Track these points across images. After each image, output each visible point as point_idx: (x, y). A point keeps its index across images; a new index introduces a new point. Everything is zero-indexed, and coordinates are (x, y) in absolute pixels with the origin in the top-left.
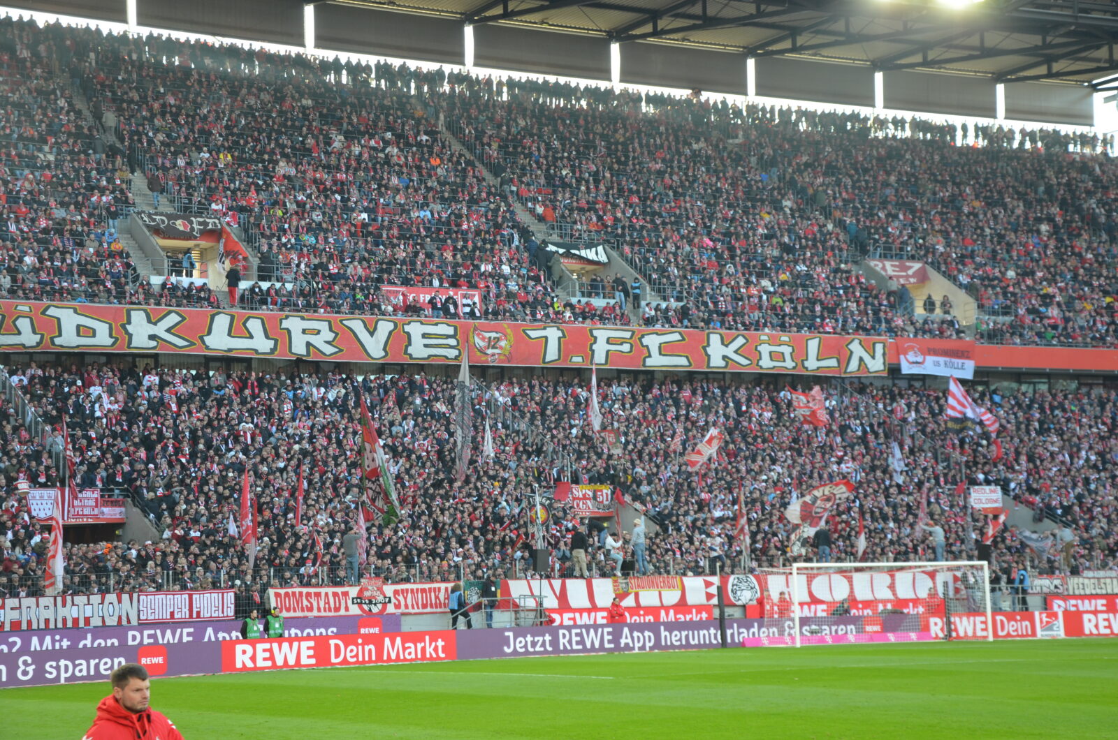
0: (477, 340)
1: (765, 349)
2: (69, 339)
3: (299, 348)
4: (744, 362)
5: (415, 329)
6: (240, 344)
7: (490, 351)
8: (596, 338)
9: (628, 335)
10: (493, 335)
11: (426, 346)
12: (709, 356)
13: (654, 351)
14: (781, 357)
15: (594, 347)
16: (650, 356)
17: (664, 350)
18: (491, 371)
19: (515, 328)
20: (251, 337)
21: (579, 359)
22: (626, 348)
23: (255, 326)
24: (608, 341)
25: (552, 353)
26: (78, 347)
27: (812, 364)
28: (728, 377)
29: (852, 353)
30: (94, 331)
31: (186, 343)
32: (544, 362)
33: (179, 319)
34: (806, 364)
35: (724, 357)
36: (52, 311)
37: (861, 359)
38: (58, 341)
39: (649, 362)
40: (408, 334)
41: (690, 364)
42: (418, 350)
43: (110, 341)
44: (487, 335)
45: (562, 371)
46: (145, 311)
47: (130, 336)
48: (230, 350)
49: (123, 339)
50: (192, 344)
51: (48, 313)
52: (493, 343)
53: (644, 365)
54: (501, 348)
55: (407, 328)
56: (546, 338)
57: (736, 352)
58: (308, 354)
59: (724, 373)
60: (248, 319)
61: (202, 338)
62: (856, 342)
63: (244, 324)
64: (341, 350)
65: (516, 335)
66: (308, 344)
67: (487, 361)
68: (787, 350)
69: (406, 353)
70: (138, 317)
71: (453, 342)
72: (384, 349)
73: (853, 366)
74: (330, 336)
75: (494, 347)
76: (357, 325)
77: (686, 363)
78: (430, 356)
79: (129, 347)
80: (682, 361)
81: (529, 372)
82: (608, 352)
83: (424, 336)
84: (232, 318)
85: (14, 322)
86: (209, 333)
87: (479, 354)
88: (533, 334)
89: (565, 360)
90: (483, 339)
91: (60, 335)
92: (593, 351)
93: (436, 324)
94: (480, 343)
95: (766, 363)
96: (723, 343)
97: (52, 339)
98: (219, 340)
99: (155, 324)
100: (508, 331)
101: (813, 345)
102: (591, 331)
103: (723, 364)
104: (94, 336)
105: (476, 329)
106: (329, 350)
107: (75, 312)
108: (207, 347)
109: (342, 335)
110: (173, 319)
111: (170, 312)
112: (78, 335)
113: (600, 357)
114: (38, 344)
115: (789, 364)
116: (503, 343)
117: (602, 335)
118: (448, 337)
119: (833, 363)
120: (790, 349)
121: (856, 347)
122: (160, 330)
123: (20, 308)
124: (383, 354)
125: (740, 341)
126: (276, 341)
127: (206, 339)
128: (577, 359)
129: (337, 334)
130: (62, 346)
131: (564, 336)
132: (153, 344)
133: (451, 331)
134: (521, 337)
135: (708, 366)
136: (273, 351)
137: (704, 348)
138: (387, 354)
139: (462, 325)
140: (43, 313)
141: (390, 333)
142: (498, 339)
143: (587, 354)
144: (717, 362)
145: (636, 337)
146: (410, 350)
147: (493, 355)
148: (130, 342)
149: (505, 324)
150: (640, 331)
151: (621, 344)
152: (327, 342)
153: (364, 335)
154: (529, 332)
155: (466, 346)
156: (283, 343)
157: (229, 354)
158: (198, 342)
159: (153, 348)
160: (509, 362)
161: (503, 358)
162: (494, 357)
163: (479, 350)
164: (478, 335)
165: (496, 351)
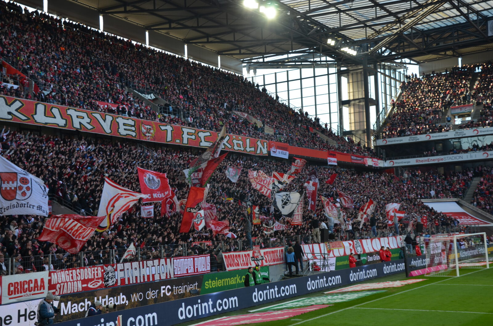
0: (143, 129)
1: (235, 142)
3: (77, 125)
4: (230, 146)
5: (121, 121)
6: (50, 120)
7: (147, 134)
8: (183, 132)
9: (193, 131)
10: (149, 127)
11: (125, 129)
13: (203, 139)
14: (240, 146)
15: (183, 136)
16: (201, 142)
17: (206, 139)
19: (156, 125)
20: (55, 117)
22: (193, 137)
23: (55, 111)
24: (188, 134)
25: (169, 138)
27: (248, 149)
29: (258, 146)
31: (26, 118)
32: (166, 141)
33: (21, 105)
34: (246, 149)
35: (224, 144)
37: (261, 149)
39: (202, 144)
40: (118, 122)
42: (123, 131)
44: (147, 127)
46: (4, 98)
48: (46, 124)
50: (29, 119)
52: (148, 131)
53: (200, 146)
54: (151, 133)
55: (117, 120)
56: (167, 130)
57: (227, 142)
58: (81, 128)
60: (52, 107)
61: (32, 116)
62: (259, 141)
63: (51, 110)
64: (94, 128)
65: (157, 128)
66: (80, 123)
67: (146, 139)
68: (241, 143)
69: (118, 132)
70: (1, 101)
71: (133, 129)
72: (110, 129)
73: (258, 152)
74: (89, 120)
75: (149, 133)
76: (98, 116)
78: (127, 134)
82: (188, 138)
83: (124, 124)
84: (45, 106)
86: (36, 114)
87: (143, 135)
88: (163, 128)
89: (174, 141)
90: (145, 128)
92: (183, 138)
93: (128, 119)
95: (235, 148)
98: (40, 118)
99: (10, 106)
100: (154, 126)
101: (248, 142)
102: (182, 128)
106: (89, 127)
108: (36, 121)
109: (93, 121)
110: (17, 104)
111: (16, 100)
113: (185, 141)
115: (242, 149)
116: (152, 131)
117: (185, 130)
118: (132, 126)
119: (253, 149)
121: (259, 143)
122: (13, 109)
125: (228, 138)
126: (66, 120)
127: (34, 116)
128: (178, 141)
129: (91, 120)
131: (173, 130)
132: (10, 117)
133: (133, 123)
134: (158, 130)
136: (66, 125)
138: (111, 131)
139: (137, 121)
141: (111, 121)
142: (150, 129)
143: (181, 139)
145: (197, 133)
146: (120, 130)
147: (148, 136)
149: (153, 122)
150: (198, 130)
151: (192, 135)
152: (88, 123)
153: (101, 121)
154: (161, 127)
155: (139, 131)
156: (69, 122)
157: (46, 126)
158: (31, 118)
159: (11, 119)
160: (154, 140)
161: (152, 138)
162: (149, 137)
163: (144, 134)
164: (143, 126)
165: (150, 135)
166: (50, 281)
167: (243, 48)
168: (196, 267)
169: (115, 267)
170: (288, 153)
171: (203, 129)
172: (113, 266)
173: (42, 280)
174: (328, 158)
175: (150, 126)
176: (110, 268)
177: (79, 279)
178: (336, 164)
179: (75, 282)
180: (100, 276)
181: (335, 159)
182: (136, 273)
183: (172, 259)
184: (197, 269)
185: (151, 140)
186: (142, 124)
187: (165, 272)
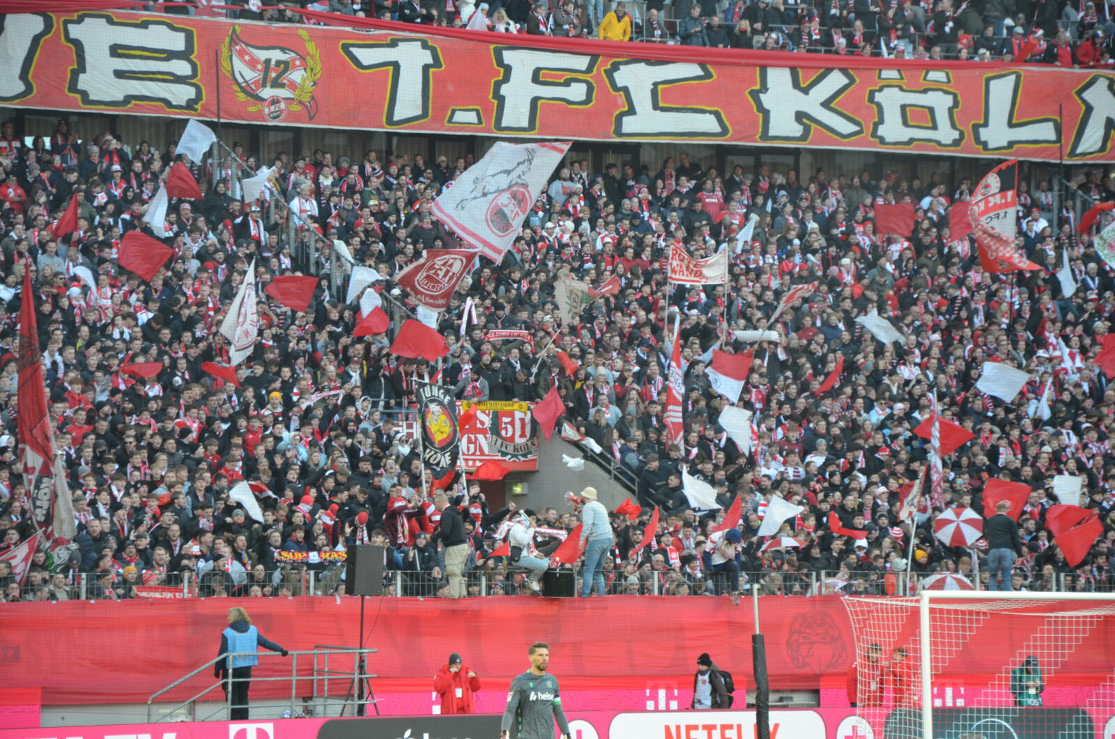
0: (239, 66)
1: (891, 100)
4: (846, 127)
5: (95, 35)
7: (267, 93)
8: (508, 69)
9: (581, 62)
10: (276, 55)
11: (119, 74)
12: (766, 113)
13: (642, 99)
14: (928, 117)
15: (504, 90)
16: (632, 111)
17: (661, 98)
18: (272, 138)
19: (324, 41)
21: (471, 117)
22: (577, 92)
24: (537, 77)
25: (408, 103)
27: (997, 134)
28: (805, 161)
29: (1089, 109)
32: (390, 121)
34: (984, 134)
35: (800, 116)
37: (1110, 125)
39: (630, 125)
40: (78, 45)
41: (725, 131)
42: (102, 84)
44: (262, 55)
45: (432, 143)
52: (275, 75)
53: (618, 132)
54: (293, 86)
56: (396, 66)
57: (826, 104)
59: (796, 152)
62: (1102, 84)
65: (328, 57)
67: (260, 115)
68: (940, 102)
69: (73, 87)
71: (182, 67)
72: (23, 76)
73: (1092, 139)
75: (276, 84)
77: (717, 128)
78: (128, 99)
80: (708, 123)
81: (359, 144)
82: (535, 101)
83: (116, 51)
87: (242, 97)
88: (367, 56)
89: (438, 119)
90: (252, 63)
92: (501, 100)
93: (144, 25)
94: (244, 72)
95: (893, 131)
96: (796, 85)
100: (311, 47)
101: (1001, 91)
102: (499, 51)
103: (797, 130)
105: (235, 39)
113: (517, 116)
115: (946, 134)
116: (297, 76)
117: (522, 62)
118: (171, 55)
119: (1045, 131)
120: (948, 101)
121: (1100, 96)
124: (20, 87)
125: (835, 80)
128: (466, 117)
131: (437, 63)
133: (177, 42)
135: (765, 136)
137: (755, 95)
138: (29, 89)
139: (203, 27)
141: (36, 40)
142: (285, 66)
143: (486, 105)
144: (783, 126)
145: (601, 68)
146: (84, 82)
147: (275, 101)
149: (304, 29)
150: (613, 56)
151: (567, 83)
154: (356, 51)
160: (311, 119)
161: (296, 108)
163: (243, 90)
164: (242, 54)
165: (283, 93)
175: (283, 50)
185: (296, 116)
186: (233, 42)
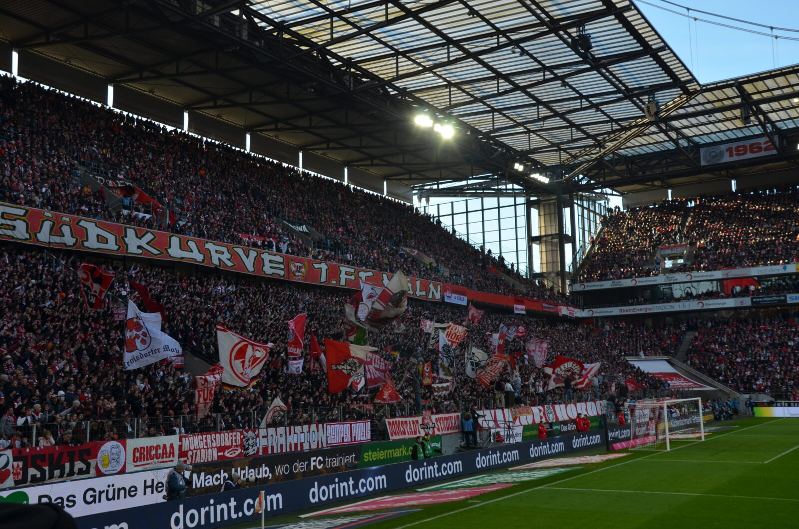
0: (293, 267)
2: (92, 243)
3: (216, 262)
5: (266, 257)
6: (186, 254)
7: (297, 274)
8: (341, 271)
9: (353, 271)
10: (299, 265)
11: (271, 267)
15: (340, 276)
18: (298, 285)
19: (309, 262)
20: (192, 251)
22: (353, 277)
23: (192, 244)
24: (346, 273)
25: (323, 278)
26: (98, 249)
27: (418, 293)
29: (430, 289)
30: (107, 239)
31: (158, 253)
32: (319, 282)
33: (153, 237)
34: (416, 293)
36: (82, 223)
37: (433, 293)
38: (86, 244)
40: (263, 259)
42: (268, 270)
43: (116, 247)
44: (297, 264)
46: (134, 229)
47: (127, 245)
48: (182, 258)
49: (123, 247)
50: (162, 253)
51: (80, 224)
52: (299, 269)
54: (302, 272)
55: (263, 256)
56: (321, 269)
58: (220, 265)
60: (188, 241)
61: (166, 249)
62: (431, 284)
63: (187, 243)
64: (235, 265)
65: (309, 266)
66: (220, 259)
70: (131, 233)
71: (282, 266)
72: (254, 267)
73: (430, 296)
74: (229, 256)
75: (299, 272)
76: (240, 251)
78: (273, 273)
79: (127, 253)
81: (314, 287)
82: (346, 279)
83: (271, 261)
84: (180, 239)
85: (60, 228)
86: (170, 246)
88: (316, 266)
89: (329, 282)
90: (295, 266)
91: (87, 240)
92: (340, 278)
93: (275, 255)
96: (388, 279)
97: (82, 242)
98: (175, 251)
99: (140, 238)
100: (305, 262)
101: (418, 284)
102: (339, 267)
104: (107, 243)
105: (292, 260)
106: (229, 264)
107: (96, 225)
108: (170, 256)
109: (235, 257)
110: (149, 237)
111: (147, 232)
112: (98, 241)
113: (343, 282)
114: (74, 244)
115: (411, 292)
116: (303, 270)
117: (343, 269)
118: (280, 263)
119: (424, 293)
120: (411, 284)
121: (431, 286)
122: (143, 242)
123: (64, 218)
124: (253, 269)
126: (204, 255)
127: (169, 250)
128: (334, 282)
129: (232, 255)
130: (88, 248)
131: (328, 268)
132: (140, 251)
133: (281, 260)
134: (311, 268)
136: (204, 260)
137: (382, 281)
138: (255, 269)
139: (286, 257)
140: (78, 224)
141: (255, 257)
142: (301, 267)
143: (337, 279)
145: (357, 272)
146: (263, 269)
148: (127, 249)
149: (305, 258)
150: (358, 269)
151: (351, 275)
152: (228, 259)
153: (244, 257)
154: (314, 265)
155: (287, 269)
156: (208, 257)
157: (182, 261)
158: (165, 252)
159: (141, 254)
160: (306, 281)
161: (303, 278)
162: (299, 277)
163: (293, 273)
164: (293, 263)
165: (300, 274)
166: (180, 447)
167: (414, 172)
168: (353, 435)
169: (256, 433)
170: (466, 298)
171: (364, 268)
172: (254, 431)
173: (172, 446)
174: (515, 306)
175: (301, 263)
176: (250, 434)
177: (214, 446)
178: (524, 312)
179: (210, 450)
180: (239, 442)
181: (523, 307)
182: (282, 441)
183: (325, 424)
184: (355, 437)
185: (302, 280)
187: (316, 440)
